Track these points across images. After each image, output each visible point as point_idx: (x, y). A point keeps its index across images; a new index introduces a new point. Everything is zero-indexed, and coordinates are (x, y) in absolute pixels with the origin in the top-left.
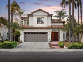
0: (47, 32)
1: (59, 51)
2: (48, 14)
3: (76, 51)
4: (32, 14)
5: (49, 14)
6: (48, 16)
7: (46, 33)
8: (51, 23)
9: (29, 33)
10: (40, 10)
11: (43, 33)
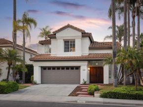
0: (80, 67)
1: (76, 101)
2: (82, 33)
3: (109, 103)
4: (55, 34)
5: (85, 33)
6: (83, 37)
7: (78, 68)
8: (90, 49)
9: (49, 68)
10: (68, 26)
11: (72, 68)
